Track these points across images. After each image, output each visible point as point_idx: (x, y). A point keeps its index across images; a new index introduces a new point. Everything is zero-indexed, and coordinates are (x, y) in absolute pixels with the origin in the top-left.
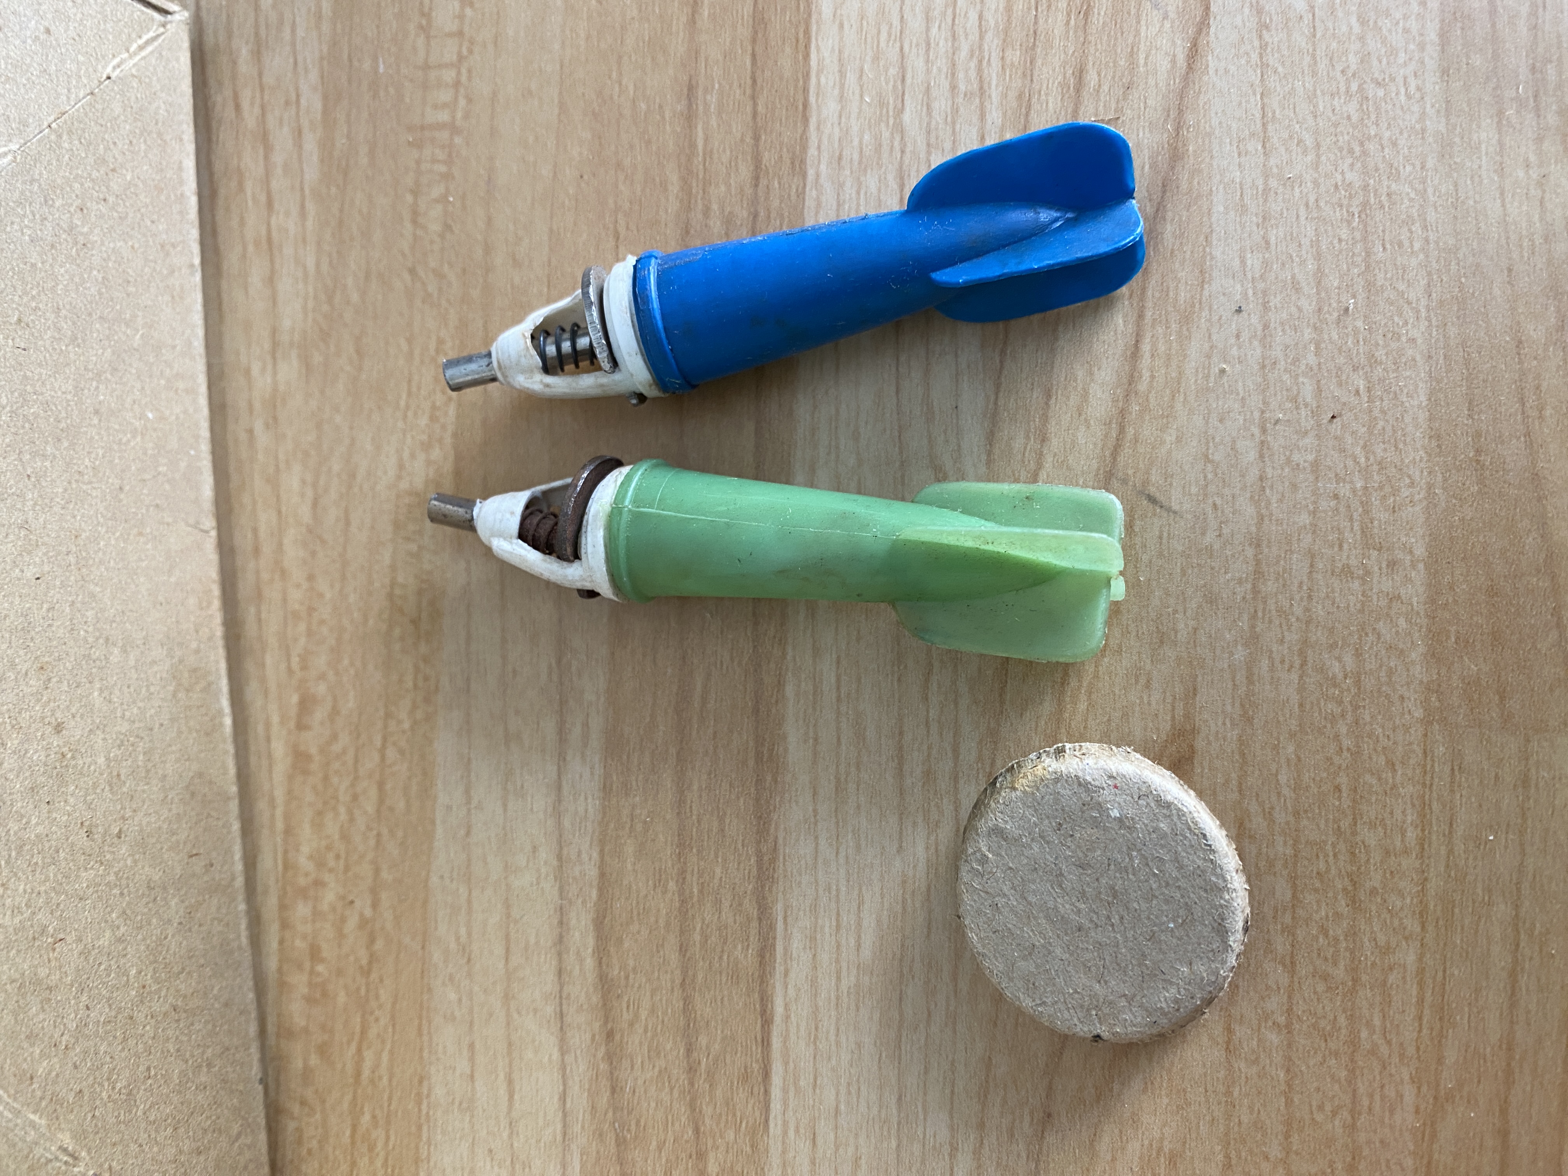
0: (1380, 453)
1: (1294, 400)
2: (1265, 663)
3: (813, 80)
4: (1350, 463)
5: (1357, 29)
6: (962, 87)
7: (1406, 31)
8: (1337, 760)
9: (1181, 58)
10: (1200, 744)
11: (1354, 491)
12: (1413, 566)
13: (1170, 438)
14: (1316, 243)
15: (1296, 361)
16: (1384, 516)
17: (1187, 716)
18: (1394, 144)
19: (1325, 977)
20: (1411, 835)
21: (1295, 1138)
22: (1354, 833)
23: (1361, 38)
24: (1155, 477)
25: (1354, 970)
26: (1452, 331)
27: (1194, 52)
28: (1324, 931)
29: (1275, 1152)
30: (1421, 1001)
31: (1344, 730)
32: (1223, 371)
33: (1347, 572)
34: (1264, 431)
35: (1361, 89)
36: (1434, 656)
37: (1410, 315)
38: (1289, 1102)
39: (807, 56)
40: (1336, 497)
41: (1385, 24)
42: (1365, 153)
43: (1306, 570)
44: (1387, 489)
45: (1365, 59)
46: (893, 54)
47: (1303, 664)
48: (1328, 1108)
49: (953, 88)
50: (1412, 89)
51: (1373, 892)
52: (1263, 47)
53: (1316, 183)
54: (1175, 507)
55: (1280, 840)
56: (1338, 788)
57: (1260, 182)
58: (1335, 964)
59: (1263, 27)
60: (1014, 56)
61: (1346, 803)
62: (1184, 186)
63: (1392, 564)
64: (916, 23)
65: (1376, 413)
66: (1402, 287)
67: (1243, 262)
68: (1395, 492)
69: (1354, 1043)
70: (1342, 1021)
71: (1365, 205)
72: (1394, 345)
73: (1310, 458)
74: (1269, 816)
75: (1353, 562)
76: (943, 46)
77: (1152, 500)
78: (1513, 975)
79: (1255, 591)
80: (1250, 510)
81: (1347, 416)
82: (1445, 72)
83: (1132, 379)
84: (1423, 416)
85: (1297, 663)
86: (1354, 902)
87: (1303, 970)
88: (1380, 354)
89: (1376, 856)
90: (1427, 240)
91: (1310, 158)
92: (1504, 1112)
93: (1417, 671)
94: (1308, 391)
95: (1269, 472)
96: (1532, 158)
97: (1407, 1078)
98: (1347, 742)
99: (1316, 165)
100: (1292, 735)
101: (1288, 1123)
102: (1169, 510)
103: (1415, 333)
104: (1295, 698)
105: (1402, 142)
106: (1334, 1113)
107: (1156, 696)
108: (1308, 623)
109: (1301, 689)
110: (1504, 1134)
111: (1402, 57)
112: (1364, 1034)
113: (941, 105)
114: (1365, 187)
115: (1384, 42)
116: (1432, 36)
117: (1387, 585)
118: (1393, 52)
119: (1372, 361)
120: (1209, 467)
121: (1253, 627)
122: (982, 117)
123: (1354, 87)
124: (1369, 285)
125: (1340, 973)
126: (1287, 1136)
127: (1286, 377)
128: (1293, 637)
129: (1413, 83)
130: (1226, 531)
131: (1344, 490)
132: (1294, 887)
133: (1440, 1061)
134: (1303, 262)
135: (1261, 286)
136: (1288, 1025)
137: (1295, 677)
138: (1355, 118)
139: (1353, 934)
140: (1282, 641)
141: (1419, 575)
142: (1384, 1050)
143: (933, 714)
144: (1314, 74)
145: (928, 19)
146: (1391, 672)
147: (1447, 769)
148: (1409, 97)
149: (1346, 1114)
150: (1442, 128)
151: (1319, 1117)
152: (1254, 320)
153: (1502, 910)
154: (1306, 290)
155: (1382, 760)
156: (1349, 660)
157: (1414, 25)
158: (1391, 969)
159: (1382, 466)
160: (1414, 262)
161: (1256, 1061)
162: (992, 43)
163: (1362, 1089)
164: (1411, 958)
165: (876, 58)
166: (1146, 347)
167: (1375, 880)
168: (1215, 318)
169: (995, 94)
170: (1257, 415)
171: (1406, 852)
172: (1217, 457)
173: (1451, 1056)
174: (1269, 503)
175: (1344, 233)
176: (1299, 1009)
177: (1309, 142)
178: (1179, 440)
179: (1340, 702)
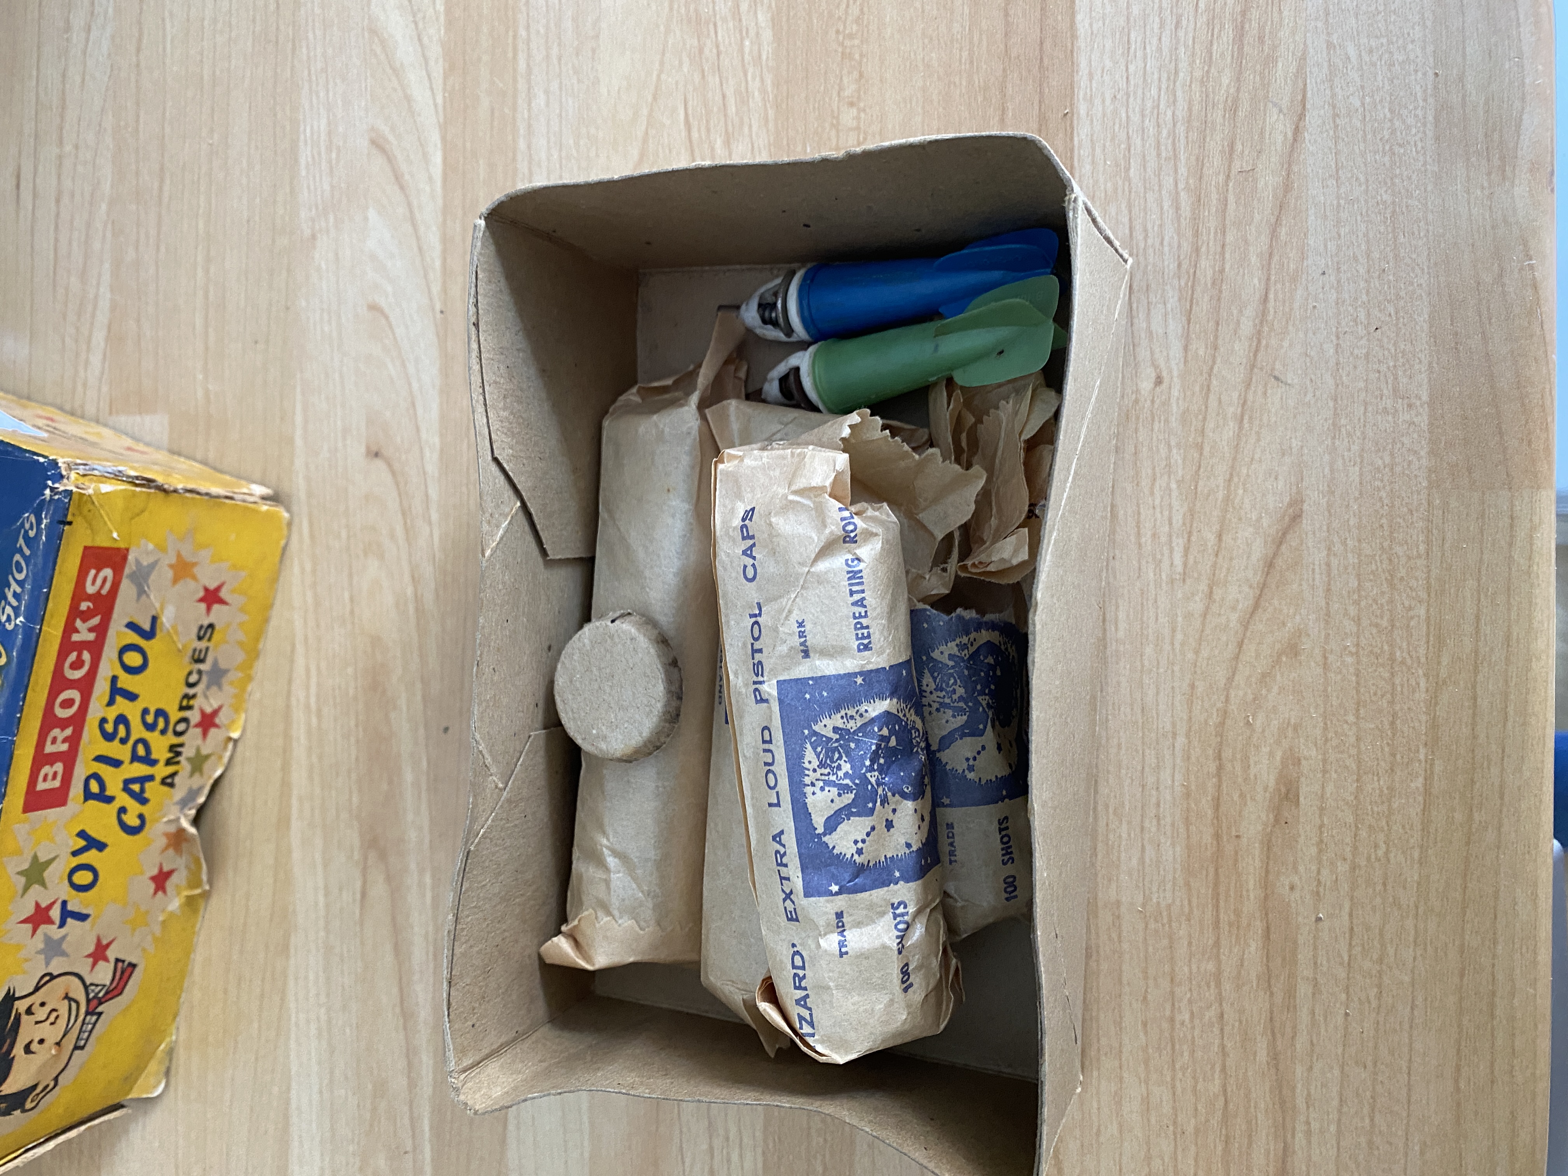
0: (1402, 347)
1: (1355, 321)
2: (1340, 462)
3: (1076, 152)
4: (1386, 352)
5: (1388, 115)
6: (1164, 155)
7: (1416, 116)
8: (1381, 512)
9: (1290, 135)
10: (1305, 507)
11: (1388, 368)
12: (1422, 406)
13: (1286, 344)
14: (1366, 235)
15: (1356, 299)
16: (1405, 380)
17: (1299, 492)
18: (1410, 178)
19: (1377, 625)
20: (1422, 548)
21: (1362, 711)
22: (1391, 549)
23: (1391, 121)
24: (1278, 366)
25: (1392, 621)
26: (1442, 279)
27: (1297, 131)
28: (1375, 601)
29: (1351, 718)
30: (1428, 635)
31: (1384, 495)
32: (1315, 307)
33: (1385, 411)
34: (1338, 338)
35: (1391, 149)
36: (1432, 453)
37: (1418, 271)
38: (1358, 692)
39: (1072, 139)
40: (1379, 372)
41: (1405, 112)
42: (1393, 184)
43: (1362, 412)
44: (1407, 366)
45: (1393, 132)
46: (1123, 136)
47: (1362, 462)
48: (1379, 693)
49: (1159, 155)
50: (1419, 148)
51: (1402, 579)
52: (1336, 126)
53: (1366, 201)
54: (1289, 382)
55: (1350, 555)
56: (1382, 526)
57: (1335, 202)
58: (1382, 618)
59: (1335, 116)
60: (1194, 135)
61: (1386, 533)
62: (1292, 205)
63: (1410, 406)
64: (1136, 118)
65: (1400, 325)
66: (1414, 256)
67: (1326, 246)
68: (1411, 367)
69: (1392, 659)
70: (1386, 647)
71: (1394, 212)
72: (1411, 288)
73: (1364, 351)
74: (1344, 543)
75: (1389, 406)
76: (1152, 131)
77: (1277, 378)
78: (1478, 618)
79: (1334, 424)
80: (1331, 382)
81: (1385, 328)
82: (1437, 139)
83: (1264, 313)
84: (1426, 327)
85: (1359, 460)
86: (1392, 585)
87: (1365, 622)
88: (1402, 294)
89: (1403, 560)
90: (1428, 231)
91: (1364, 187)
92: (1474, 687)
93: (1424, 462)
94: (1362, 316)
95: (1341, 359)
96: (1486, 184)
97: (1421, 672)
98: (1386, 501)
99: (1367, 191)
100: (1356, 499)
101: (1358, 703)
102: (1286, 384)
103: (1422, 281)
104: (1357, 480)
105: (1414, 177)
106: (1383, 696)
107: (1281, 484)
108: (1364, 439)
109: (1361, 475)
110: (1475, 699)
111: (1414, 131)
112: (1398, 654)
113: (1152, 164)
114: (1394, 202)
115: (1404, 122)
116: (1430, 118)
117: (1407, 417)
118: (1409, 128)
119: (1398, 297)
120: (1308, 360)
121: (1334, 443)
122: (1176, 171)
123: (1387, 148)
124: (1396, 256)
125: (1385, 623)
126: (1358, 710)
127: (1350, 308)
128: (1355, 448)
129: (1420, 145)
130: (1318, 393)
131: (1384, 368)
132: (1359, 580)
133: (1439, 663)
134: (1359, 246)
135: (1335, 259)
136: (1357, 653)
137: (1357, 468)
138: (1388, 165)
139: (1391, 601)
140: (1349, 450)
141: (1425, 411)
142: (1409, 662)
143: (1157, 502)
144: (1365, 141)
145: (1143, 116)
146: (1410, 463)
147: (1441, 512)
148: (1417, 152)
149: (1389, 696)
150: (1436, 169)
151: (1374, 698)
152: (1333, 278)
153: (1471, 583)
154: (1361, 260)
155: (1405, 509)
156: (1387, 459)
157: (1419, 112)
158: (1412, 618)
159: (1403, 352)
160: (1420, 243)
161: (1340, 672)
162: (1181, 129)
163: (1397, 681)
164: (1422, 612)
165: (1113, 139)
166: (1271, 296)
167: (1403, 572)
168: (1310, 278)
169: (1183, 157)
170: (1334, 329)
171: (1419, 556)
172: (1312, 353)
173: (1445, 661)
174: (1341, 377)
175: (1382, 229)
176: (1363, 642)
177: (1362, 179)
178: (1291, 345)
179: (1382, 481)
